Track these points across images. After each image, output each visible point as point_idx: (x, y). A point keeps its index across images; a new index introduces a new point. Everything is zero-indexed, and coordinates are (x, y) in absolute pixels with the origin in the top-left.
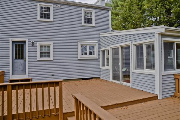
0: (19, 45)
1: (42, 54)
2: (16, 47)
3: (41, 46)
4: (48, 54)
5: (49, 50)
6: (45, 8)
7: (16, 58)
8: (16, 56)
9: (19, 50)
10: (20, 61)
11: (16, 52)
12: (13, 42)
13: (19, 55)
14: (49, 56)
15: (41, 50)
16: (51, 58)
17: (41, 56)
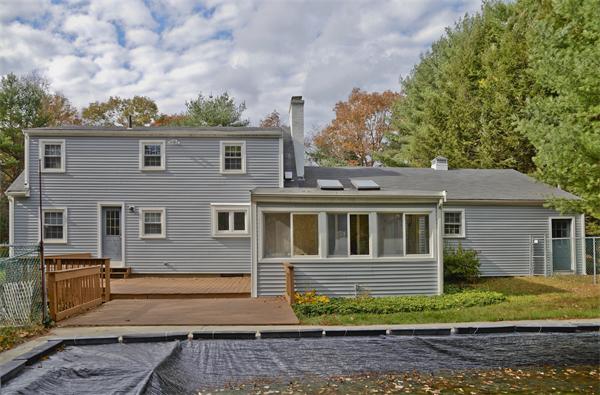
0: (113, 213)
1: (149, 228)
2: (108, 216)
3: (147, 215)
4: (157, 229)
5: (159, 220)
6: (153, 148)
7: (108, 233)
8: (108, 230)
9: (113, 221)
10: (115, 237)
11: (108, 225)
12: (103, 208)
13: (113, 229)
14: (159, 232)
15: (146, 220)
16: (162, 235)
17: (147, 232)
